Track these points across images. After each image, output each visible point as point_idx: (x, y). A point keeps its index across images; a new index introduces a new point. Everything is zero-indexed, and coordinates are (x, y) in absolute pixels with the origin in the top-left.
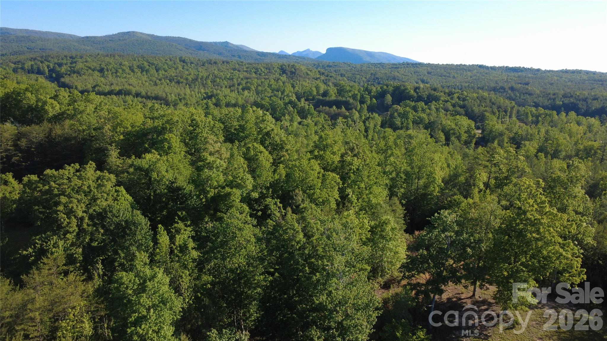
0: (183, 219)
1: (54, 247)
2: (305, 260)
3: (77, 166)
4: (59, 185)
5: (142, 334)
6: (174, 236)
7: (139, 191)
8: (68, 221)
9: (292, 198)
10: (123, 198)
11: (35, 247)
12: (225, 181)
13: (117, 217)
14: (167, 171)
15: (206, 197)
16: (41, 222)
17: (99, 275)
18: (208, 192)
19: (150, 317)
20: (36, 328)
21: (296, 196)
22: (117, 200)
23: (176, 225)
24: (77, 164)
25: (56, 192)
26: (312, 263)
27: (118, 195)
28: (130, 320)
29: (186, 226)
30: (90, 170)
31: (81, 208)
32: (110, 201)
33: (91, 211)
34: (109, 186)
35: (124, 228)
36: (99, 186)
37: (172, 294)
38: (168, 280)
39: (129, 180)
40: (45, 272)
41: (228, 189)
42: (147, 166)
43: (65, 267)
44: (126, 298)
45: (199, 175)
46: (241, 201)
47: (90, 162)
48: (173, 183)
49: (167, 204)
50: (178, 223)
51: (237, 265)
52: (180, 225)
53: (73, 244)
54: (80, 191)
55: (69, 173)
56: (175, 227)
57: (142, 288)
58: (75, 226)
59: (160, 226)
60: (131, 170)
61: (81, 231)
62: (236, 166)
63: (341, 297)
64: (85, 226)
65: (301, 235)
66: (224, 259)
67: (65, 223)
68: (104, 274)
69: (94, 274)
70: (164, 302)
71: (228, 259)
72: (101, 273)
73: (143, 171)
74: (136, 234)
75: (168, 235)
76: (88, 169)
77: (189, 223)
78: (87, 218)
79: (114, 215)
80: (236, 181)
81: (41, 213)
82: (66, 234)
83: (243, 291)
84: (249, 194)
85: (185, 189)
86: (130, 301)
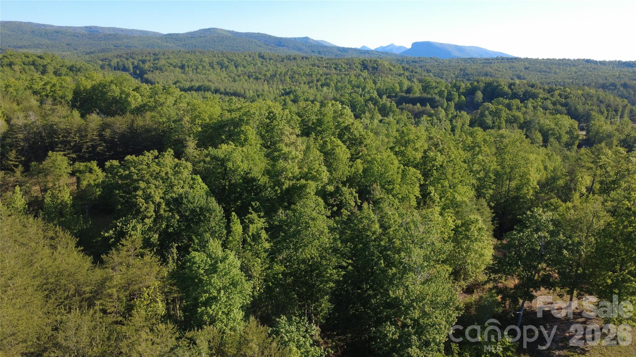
0: (256, 210)
1: (133, 230)
2: (381, 252)
3: (156, 153)
4: (139, 170)
5: (212, 315)
6: (248, 227)
7: (214, 180)
8: (145, 205)
9: (369, 193)
10: (199, 186)
11: (116, 229)
12: (300, 173)
13: (192, 203)
14: (242, 162)
15: (281, 188)
16: (121, 205)
17: (173, 259)
18: (283, 184)
19: (221, 299)
20: (114, 304)
21: (373, 190)
22: (193, 188)
23: (250, 215)
24: (156, 151)
25: (135, 177)
26: (388, 255)
27: (194, 183)
28: (201, 299)
29: (259, 217)
30: (169, 158)
31: (159, 193)
32: (187, 188)
33: (167, 197)
34: (186, 173)
35: (199, 215)
36: (176, 173)
37: (243, 277)
38: (239, 264)
39: (205, 170)
40: (123, 253)
41: (303, 181)
42: (223, 156)
43: (142, 250)
44: (196, 277)
45: (273, 166)
46: (316, 194)
47: (169, 149)
48: (247, 173)
49: (241, 194)
50: (251, 214)
51: (309, 256)
52: (254, 216)
53: (150, 229)
54: (158, 177)
55: (148, 159)
56: (249, 218)
57: (213, 269)
58: (152, 211)
59: (233, 213)
60: (208, 159)
61: (158, 218)
62: (312, 158)
63: (418, 292)
64: (162, 212)
65: (377, 226)
66: (296, 250)
67: (144, 207)
68: (178, 259)
69: (168, 258)
70: (234, 284)
71: (301, 250)
72: (176, 257)
73: (219, 160)
74: (209, 221)
75: (241, 224)
76: (166, 156)
77: (262, 214)
78: (164, 204)
79: (189, 201)
80: (311, 173)
81: (121, 197)
82: (144, 219)
83: (315, 284)
84: (324, 187)
85: (259, 180)
86: (201, 281)
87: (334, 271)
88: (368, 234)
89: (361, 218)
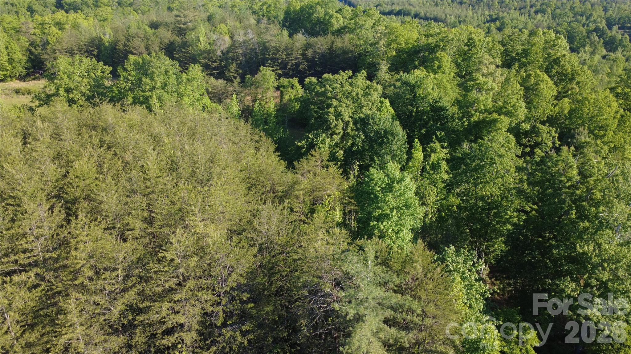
0: (440, 140)
1: (322, 143)
2: (574, 202)
3: (350, 73)
4: (333, 88)
5: (382, 230)
6: (430, 156)
7: (402, 106)
8: (336, 123)
9: (573, 137)
10: (386, 110)
11: (308, 140)
12: (493, 106)
13: (377, 125)
14: (433, 89)
15: (469, 120)
16: (315, 120)
17: (354, 175)
18: (472, 115)
19: (392, 217)
20: (299, 205)
21: (578, 134)
22: (380, 110)
23: (432, 144)
24: (351, 72)
25: (329, 95)
26: (583, 206)
27: (382, 107)
28: (374, 214)
29: (442, 147)
30: (361, 79)
31: (348, 112)
32: (374, 110)
33: (355, 116)
34: (375, 96)
35: (383, 137)
36: (366, 95)
37: (416, 201)
38: (414, 188)
39: (395, 94)
40: (312, 163)
41: (495, 115)
42: (414, 82)
43: (327, 163)
44: (373, 193)
45: (465, 96)
46: (508, 131)
47: (363, 71)
48: (436, 102)
49: (427, 123)
50: (435, 143)
51: (489, 193)
52: (437, 145)
53: (337, 145)
54: (349, 97)
55: (343, 79)
56: (431, 147)
57: (389, 188)
58: (341, 128)
59: (417, 140)
60: (398, 84)
61: (345, 136)
62: (510, 92)
63: (613, 253)
64: (349, 130)
65: (575, 172)
66: (476, 185)
67: (333, 124)
68: (359, 176)
69: (350, 174)
70: (407, 206)
71: (481, 186)
72: (356, 174)
73: (410, 86)
74: (392, 144)
75: (423, 152)
76: (359, 77)
77: (446, 145)
78: (352, 123)
79: (375, 123)
80: (506, 108)
81: (315, 112)
82: (333, 135)
84: (518, 124)
85: (447, 110)
86: (376, 197)
87: (515, 213)
88: (563, 179)
89: (557, 161)
